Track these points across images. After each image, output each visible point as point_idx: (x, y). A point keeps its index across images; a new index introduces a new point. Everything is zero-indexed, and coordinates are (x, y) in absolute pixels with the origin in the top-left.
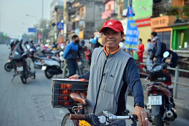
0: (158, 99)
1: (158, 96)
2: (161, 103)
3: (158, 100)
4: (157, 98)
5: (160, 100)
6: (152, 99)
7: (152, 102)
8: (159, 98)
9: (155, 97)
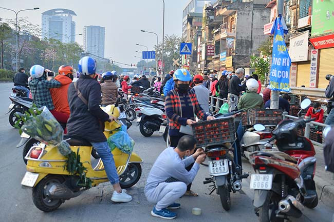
0: (266, 179)
1: (266, 175)
2: (269, 187)
3: (266, 181)
4: (264, 178)
5: (268, 182)
6: (257, 179)
7: (256, 184)
8: (268, 179)
9: (262, 176)
